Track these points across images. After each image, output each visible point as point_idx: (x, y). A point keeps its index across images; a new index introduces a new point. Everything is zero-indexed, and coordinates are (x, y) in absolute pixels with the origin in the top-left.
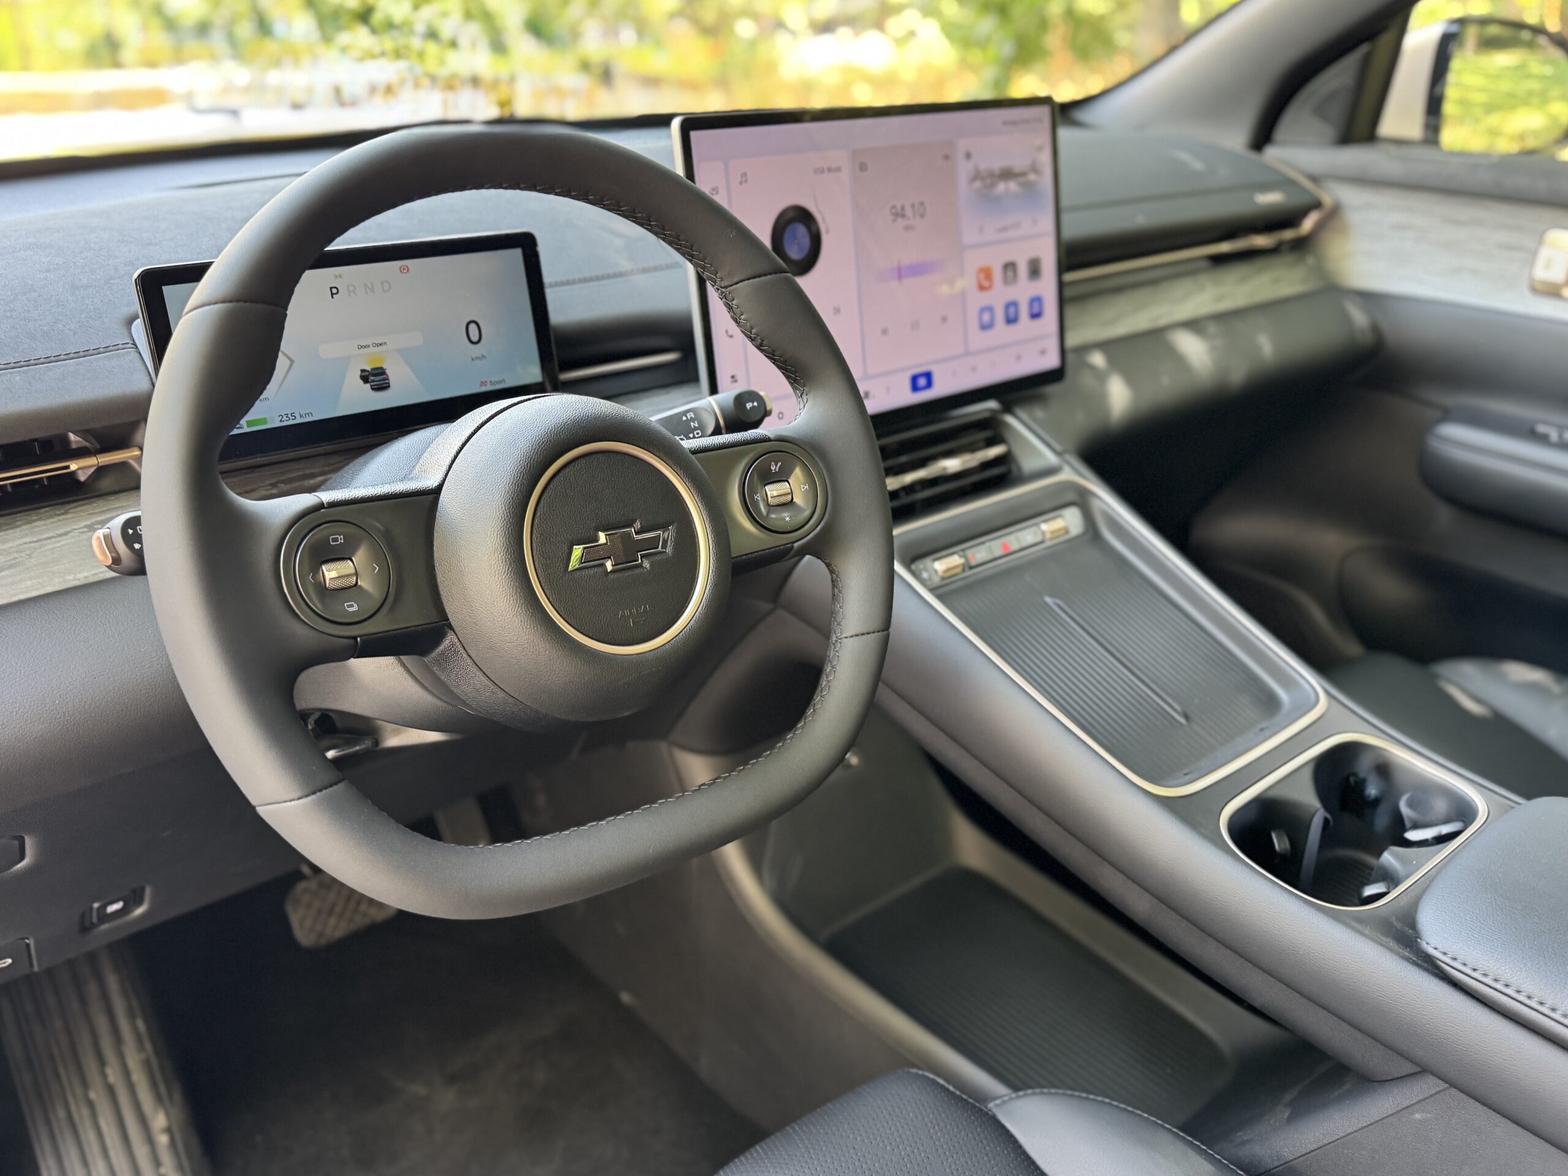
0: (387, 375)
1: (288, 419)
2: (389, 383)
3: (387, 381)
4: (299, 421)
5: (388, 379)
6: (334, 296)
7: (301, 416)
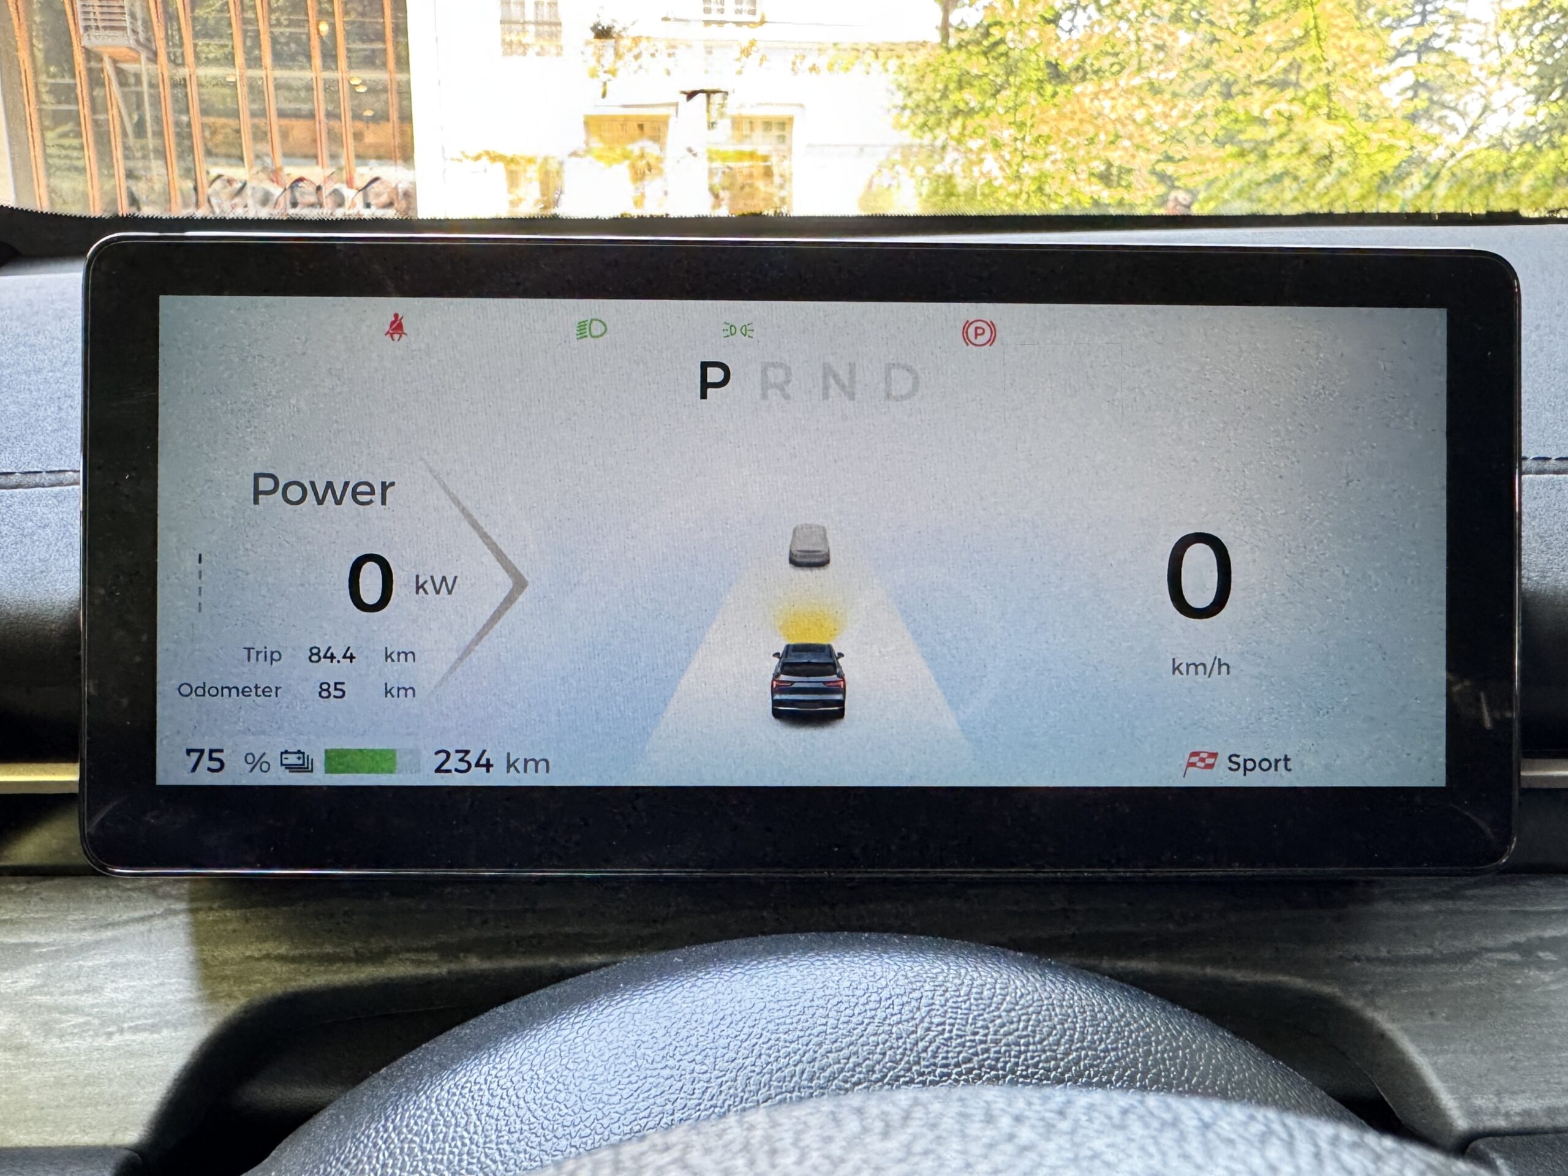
0: (841, 677)
1: (464, 766)
2: (841, 703)
3: (839, 697)
4: (499, 778)
5: (843, 691)
6: (710, 391)
7: (509, 766)
